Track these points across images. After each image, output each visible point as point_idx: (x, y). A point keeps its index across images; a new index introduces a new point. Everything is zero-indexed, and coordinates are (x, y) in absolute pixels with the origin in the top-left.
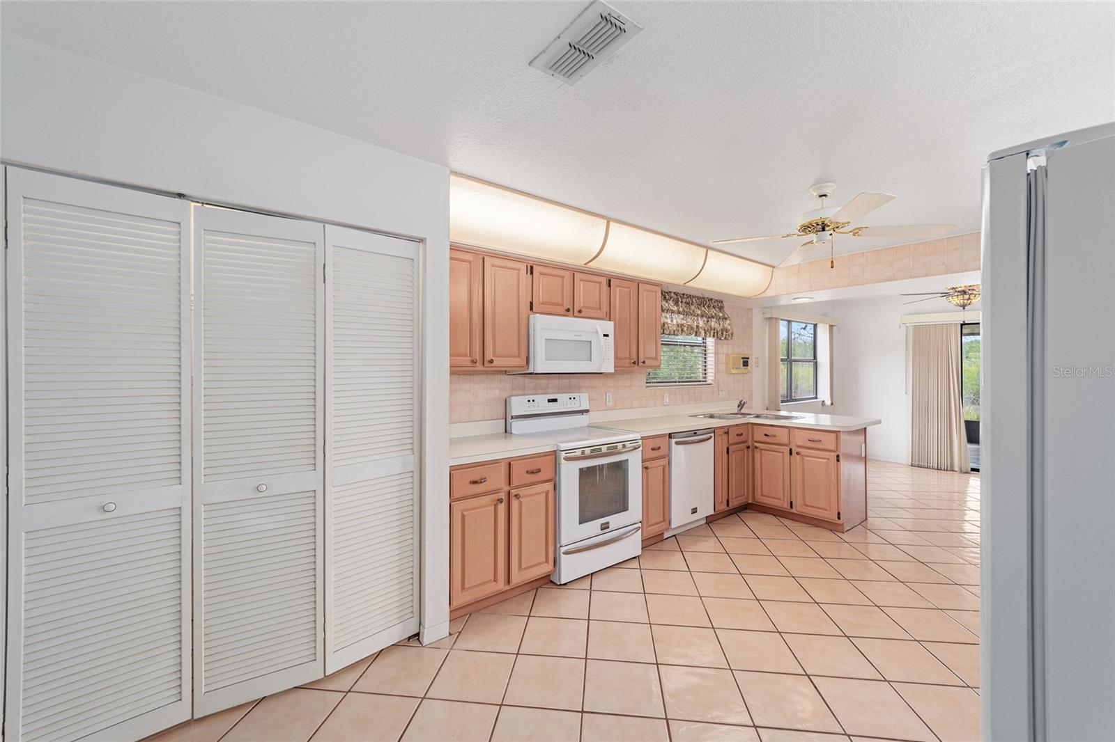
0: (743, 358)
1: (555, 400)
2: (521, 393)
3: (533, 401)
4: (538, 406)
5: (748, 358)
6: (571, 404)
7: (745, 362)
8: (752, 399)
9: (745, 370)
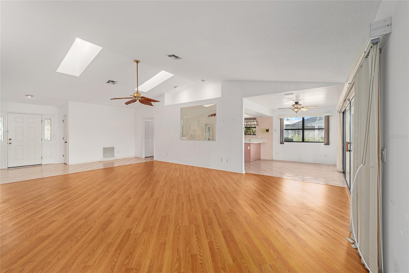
5: (269, 130)
7: (267, 131)
8: (273, 140)
9: (267, 132)
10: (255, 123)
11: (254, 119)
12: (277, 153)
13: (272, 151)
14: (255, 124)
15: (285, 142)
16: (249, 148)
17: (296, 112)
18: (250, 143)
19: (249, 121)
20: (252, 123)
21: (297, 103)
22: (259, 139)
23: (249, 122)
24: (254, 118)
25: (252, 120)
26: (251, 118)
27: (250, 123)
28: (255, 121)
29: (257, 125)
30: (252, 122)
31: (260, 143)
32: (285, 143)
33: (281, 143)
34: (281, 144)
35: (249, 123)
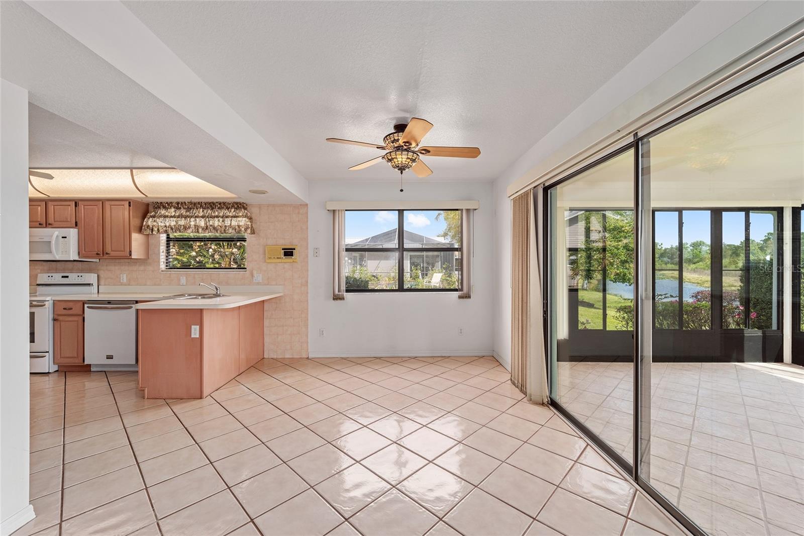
0: (283, 249)
1: (67, 277)
2: (54, 271)
3: (52, 276)
4: (54, 280)
5: (294, 249)
6: (78, 279)
7: (289, 253)
8: (307, 285)
9: (288, 260)
10: (243, 221)
11: (239, 206)
12: (322, 333)
13: (306, 326)
14: (239, 226)
15: (347, 291)
16: (195, 333)
17: (402, 169)
18: (201, 310)
19: (216, 213)
20: (228, 222)
21: (400, 128)
22: (258, 284)
23: (217, 217)
24: (237, 203)
25: (228, 208)
26: (224, 203)
27: (221, 220)
28: (243, 216)
29: (249, 231)
30: (227, 217)
31: (263, 301)
32: (349, 296)
33: (337, 298)
34: (334, 299)
35: (216, 223)
